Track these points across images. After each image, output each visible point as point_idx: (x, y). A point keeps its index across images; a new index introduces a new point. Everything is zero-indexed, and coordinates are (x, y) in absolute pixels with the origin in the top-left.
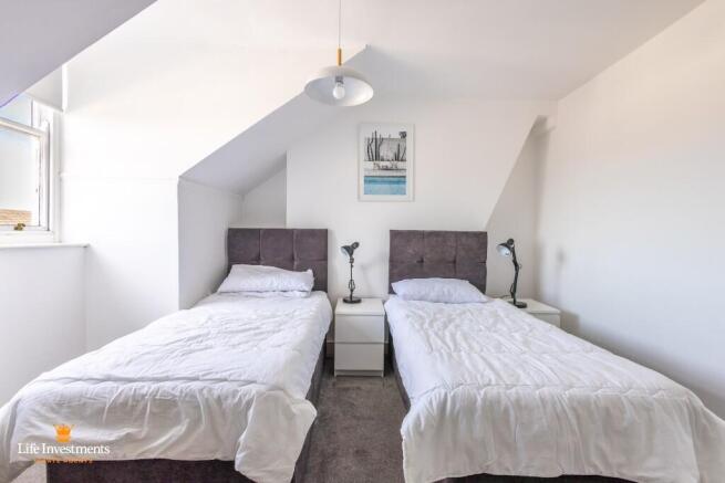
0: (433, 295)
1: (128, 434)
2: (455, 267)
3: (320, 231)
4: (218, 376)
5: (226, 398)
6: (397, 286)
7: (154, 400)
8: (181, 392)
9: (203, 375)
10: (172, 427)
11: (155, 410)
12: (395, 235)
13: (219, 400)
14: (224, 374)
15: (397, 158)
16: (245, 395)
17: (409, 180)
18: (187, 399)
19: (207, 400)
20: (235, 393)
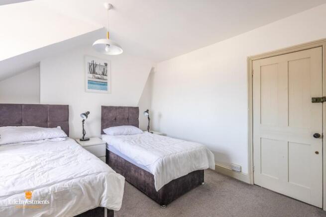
0: (125, 133)
1: (43, 215)
2: (128, 121)
3: (65, 106)
4: (82, 174)
5: (93, 181)
6: (105, 131)
7: (55, 193)
8: (69, 185)
9: (75, 176)
10: (67, 203)
11: (55, 198)
12: (104, 108)
13: (90, 183)
14: (85, 172)
15: (103, 74)
16: (101, 178)
17: (109, 84)
18: (73, 187)
19: (84, 184)
20: (96, 178)
